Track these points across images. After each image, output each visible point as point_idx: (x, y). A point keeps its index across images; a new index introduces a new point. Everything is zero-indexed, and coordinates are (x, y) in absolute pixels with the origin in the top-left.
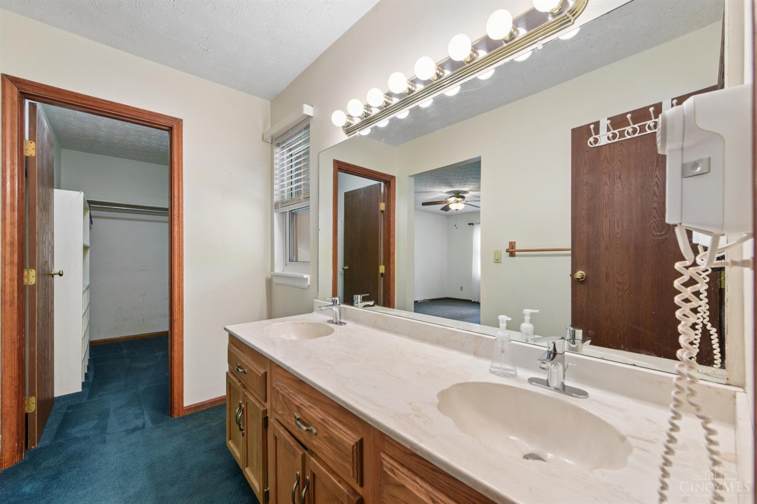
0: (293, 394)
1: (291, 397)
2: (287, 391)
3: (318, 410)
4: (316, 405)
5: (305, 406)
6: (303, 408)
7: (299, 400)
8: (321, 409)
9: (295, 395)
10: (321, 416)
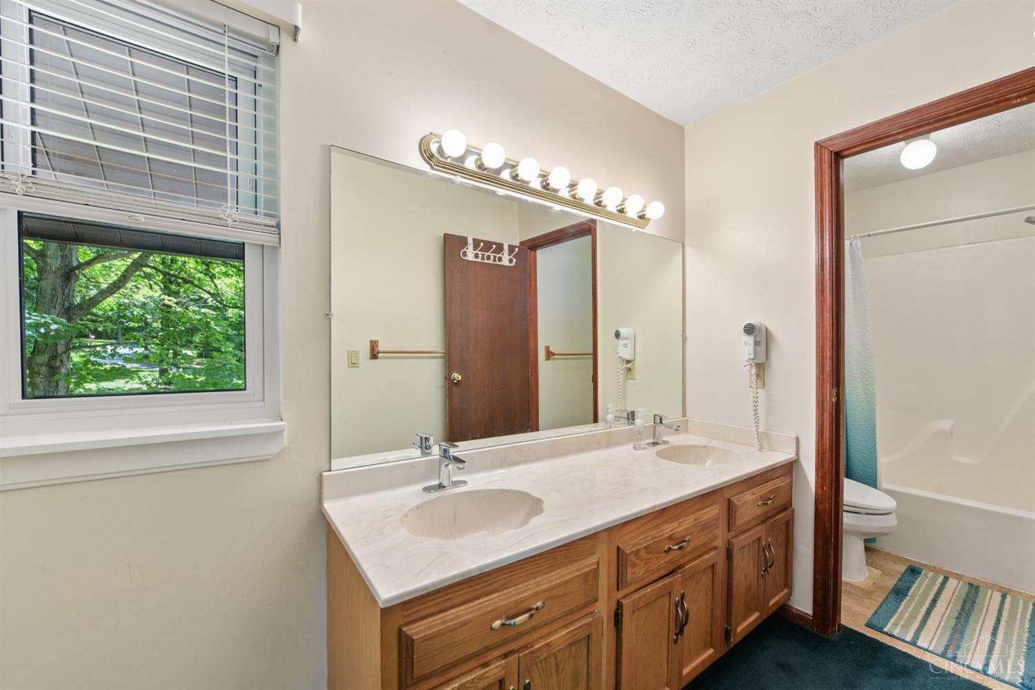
0: (658, 533)
1: (658, 537)
2: (650, 538)
3: (687, 518)
4: (682, 517)
5: (676, 528)
6: (675, 531)
7: (667, 531)
8: (687, 516)
9: (661, 531)
10: (692, 520)
